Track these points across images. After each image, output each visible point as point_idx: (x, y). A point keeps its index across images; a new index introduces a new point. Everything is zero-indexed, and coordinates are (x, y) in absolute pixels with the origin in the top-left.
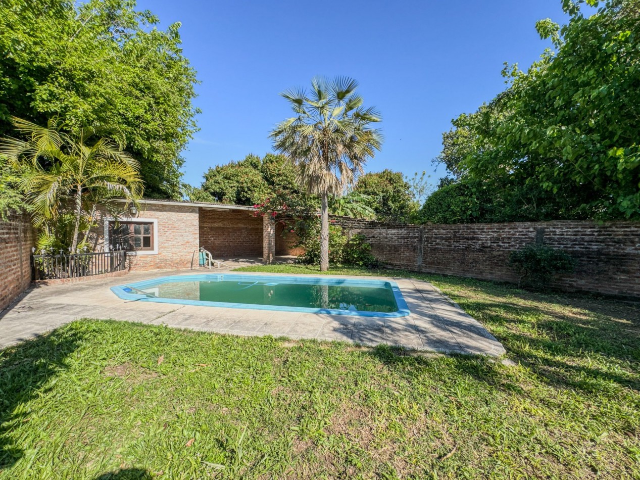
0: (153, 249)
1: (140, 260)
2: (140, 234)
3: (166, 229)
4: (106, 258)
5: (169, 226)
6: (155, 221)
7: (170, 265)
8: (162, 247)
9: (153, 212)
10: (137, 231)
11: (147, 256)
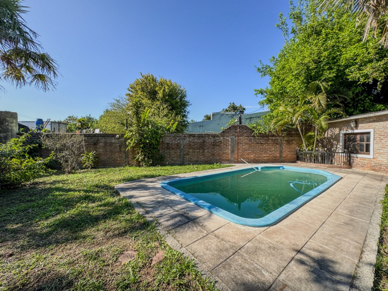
0: (369, 154)
1: (359, 161)
2: (364, 141)
3: (382, 137)
4: (340, 157)
5: (385, 134)
6: (372, 131)
7: (385, 170)
8: (377, 153)
9: (371, 124)
10: (362, 140)
11: (365, 159)
